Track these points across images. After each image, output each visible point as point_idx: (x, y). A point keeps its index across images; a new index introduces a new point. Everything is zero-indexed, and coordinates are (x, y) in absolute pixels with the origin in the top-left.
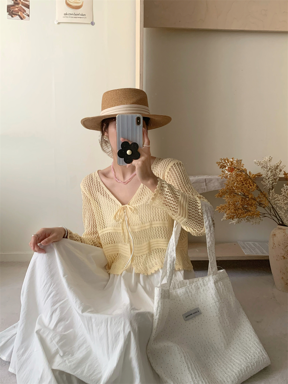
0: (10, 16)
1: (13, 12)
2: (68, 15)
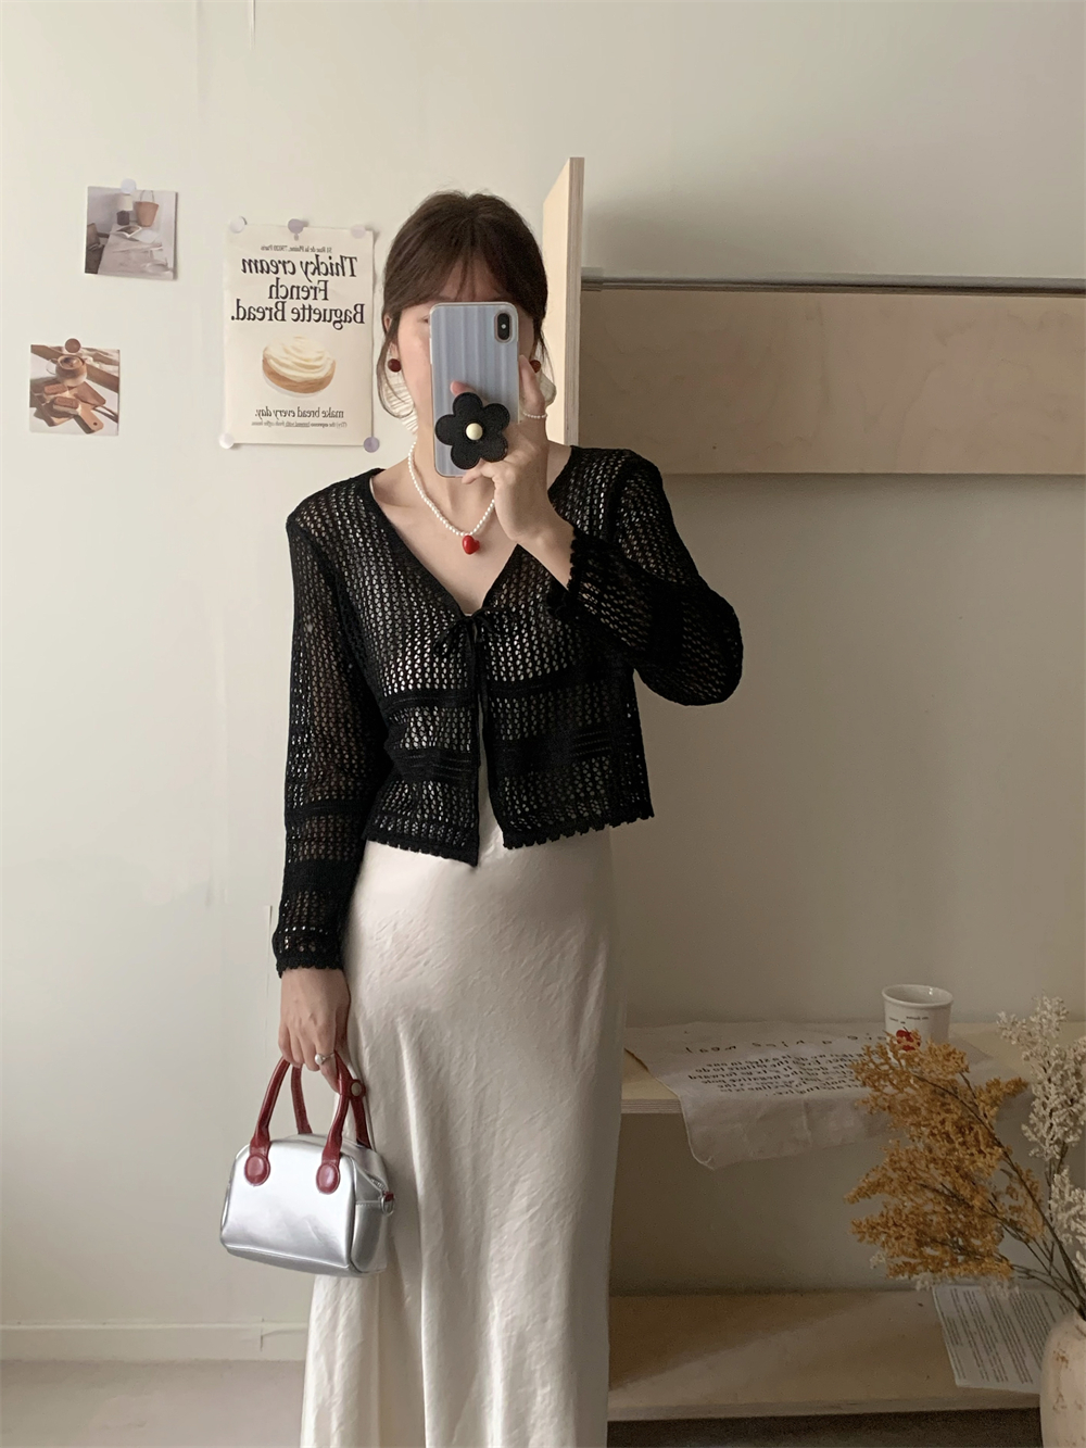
0: (43, 422)
1: (55, 407)
2: (273, 415)
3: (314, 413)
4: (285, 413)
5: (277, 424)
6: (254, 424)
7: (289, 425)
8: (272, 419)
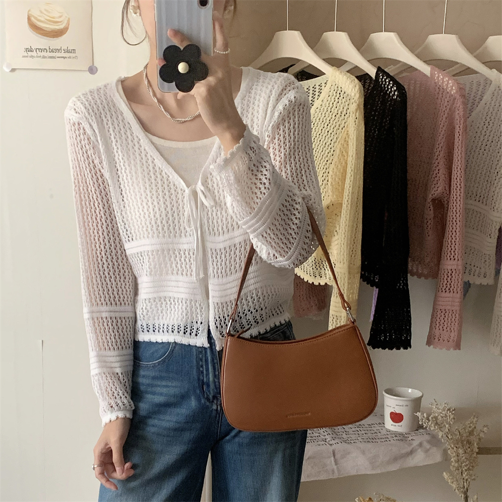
2: (34, 51)
3: (58, 50)
4: (41, 50)
5: (37, 57)
6: (24, 57)
7: (44, 57)
8: (34, 54)
